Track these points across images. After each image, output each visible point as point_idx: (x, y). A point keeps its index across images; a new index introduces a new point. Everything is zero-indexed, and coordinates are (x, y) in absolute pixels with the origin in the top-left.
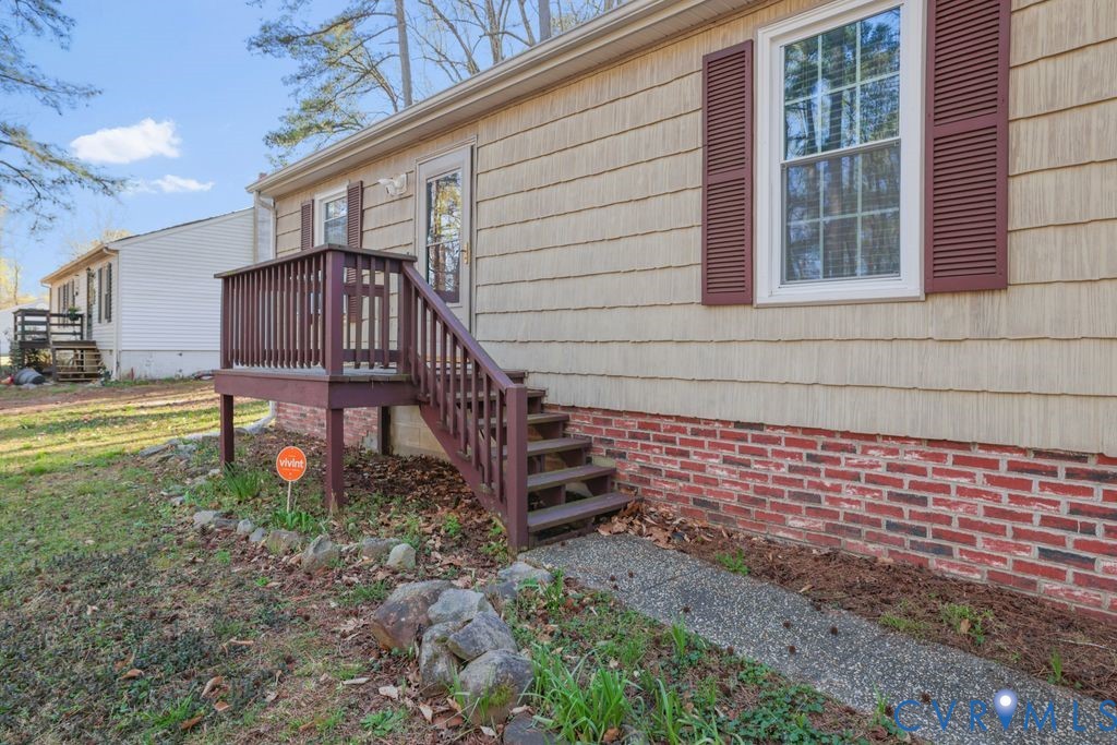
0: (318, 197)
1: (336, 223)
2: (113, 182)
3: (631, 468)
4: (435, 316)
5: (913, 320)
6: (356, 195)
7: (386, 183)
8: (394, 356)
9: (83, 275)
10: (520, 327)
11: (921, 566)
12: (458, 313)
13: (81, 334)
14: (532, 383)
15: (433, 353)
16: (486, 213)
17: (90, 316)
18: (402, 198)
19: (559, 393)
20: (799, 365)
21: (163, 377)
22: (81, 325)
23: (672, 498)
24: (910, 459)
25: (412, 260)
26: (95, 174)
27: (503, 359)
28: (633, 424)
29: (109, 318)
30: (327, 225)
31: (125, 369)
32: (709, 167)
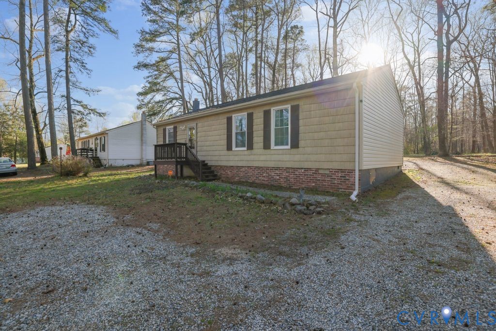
0: (167, 127)
1: (171, 133)
2: (103, 114)
3: (219, 174)
4: (191, 152)
5: (246, 153)
6: (175, 128)
7: (181, 127)
8: (184, 158)
9: (94, 139)
10: (204, 153)
11: (247, 181)
12: (194, 151)
13: (93, 155)
14: (206, 162)
15: (190, 157)
16: (199, 135)
17: (96, 150)
18: (184, 130)
19: (210, 164)
20: (236, 158)
21: (119, 166)
22: (93, 152)
23: (224, 177)
24: (246, 169)
25: (187, 144)
26: (98, 111)
27: (200, 158)
28: (219, 167)
29: (104, 150)
30: (169, 133)
31: (110, 163)
32: (227, 132)
